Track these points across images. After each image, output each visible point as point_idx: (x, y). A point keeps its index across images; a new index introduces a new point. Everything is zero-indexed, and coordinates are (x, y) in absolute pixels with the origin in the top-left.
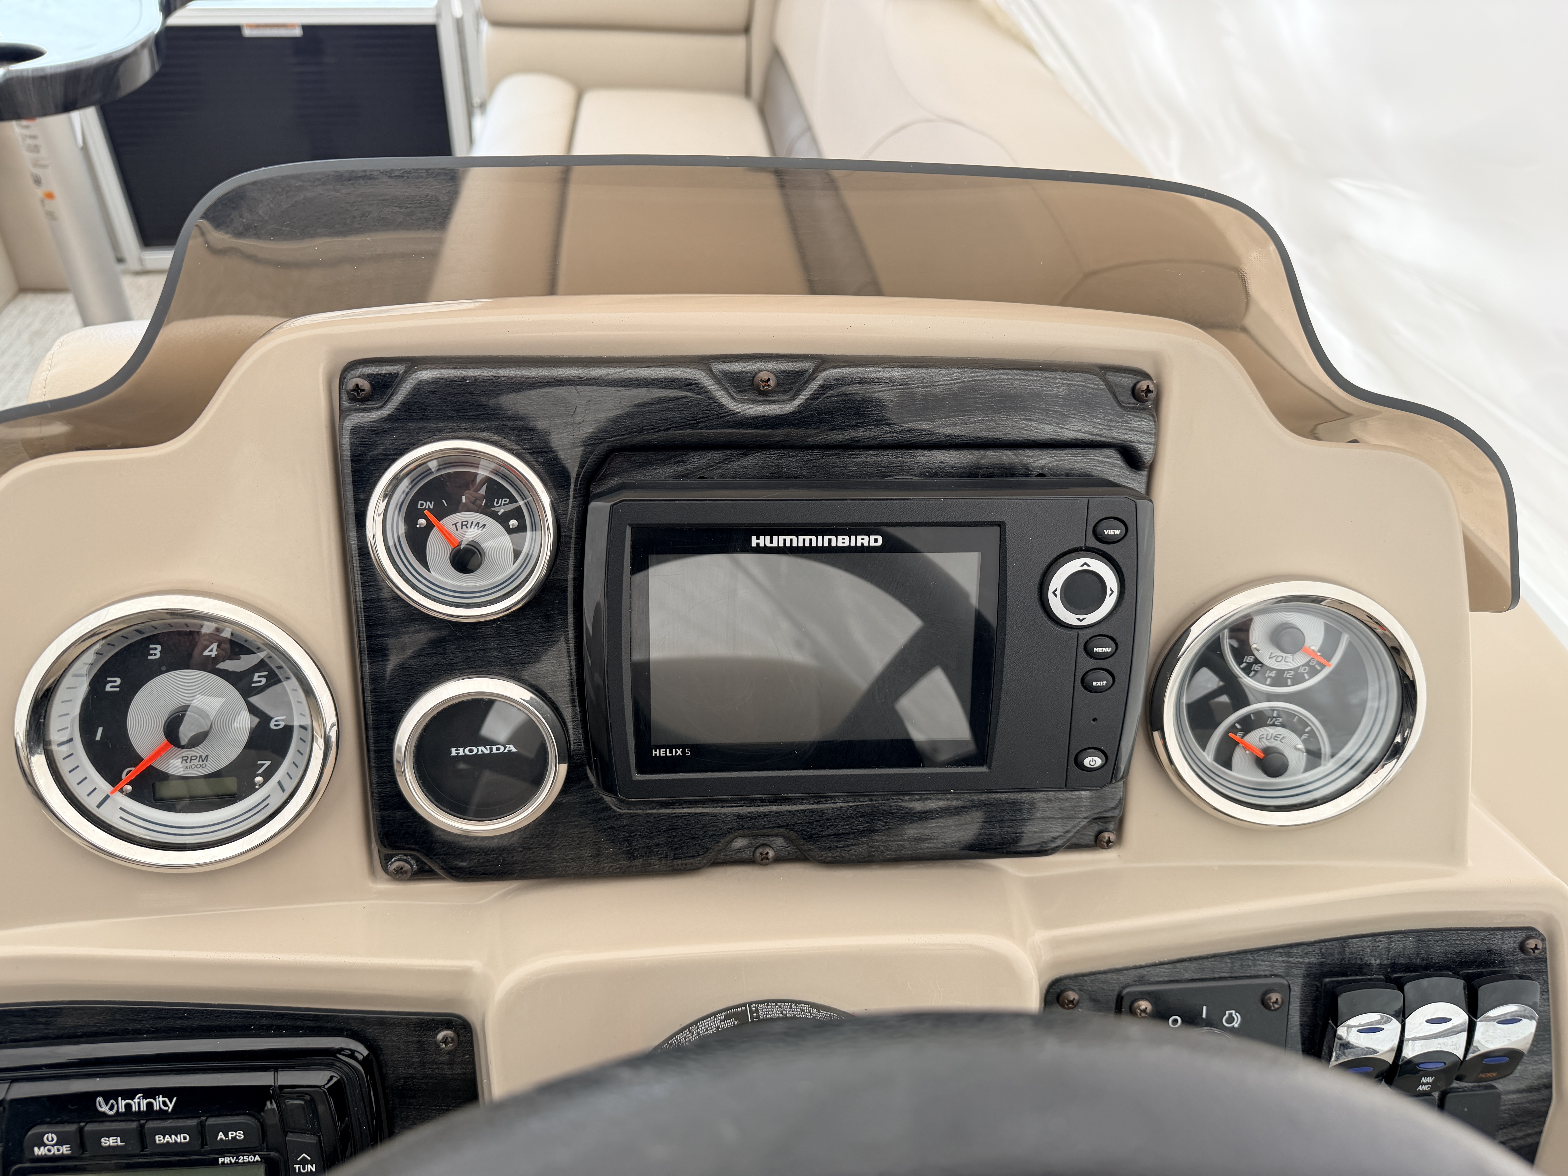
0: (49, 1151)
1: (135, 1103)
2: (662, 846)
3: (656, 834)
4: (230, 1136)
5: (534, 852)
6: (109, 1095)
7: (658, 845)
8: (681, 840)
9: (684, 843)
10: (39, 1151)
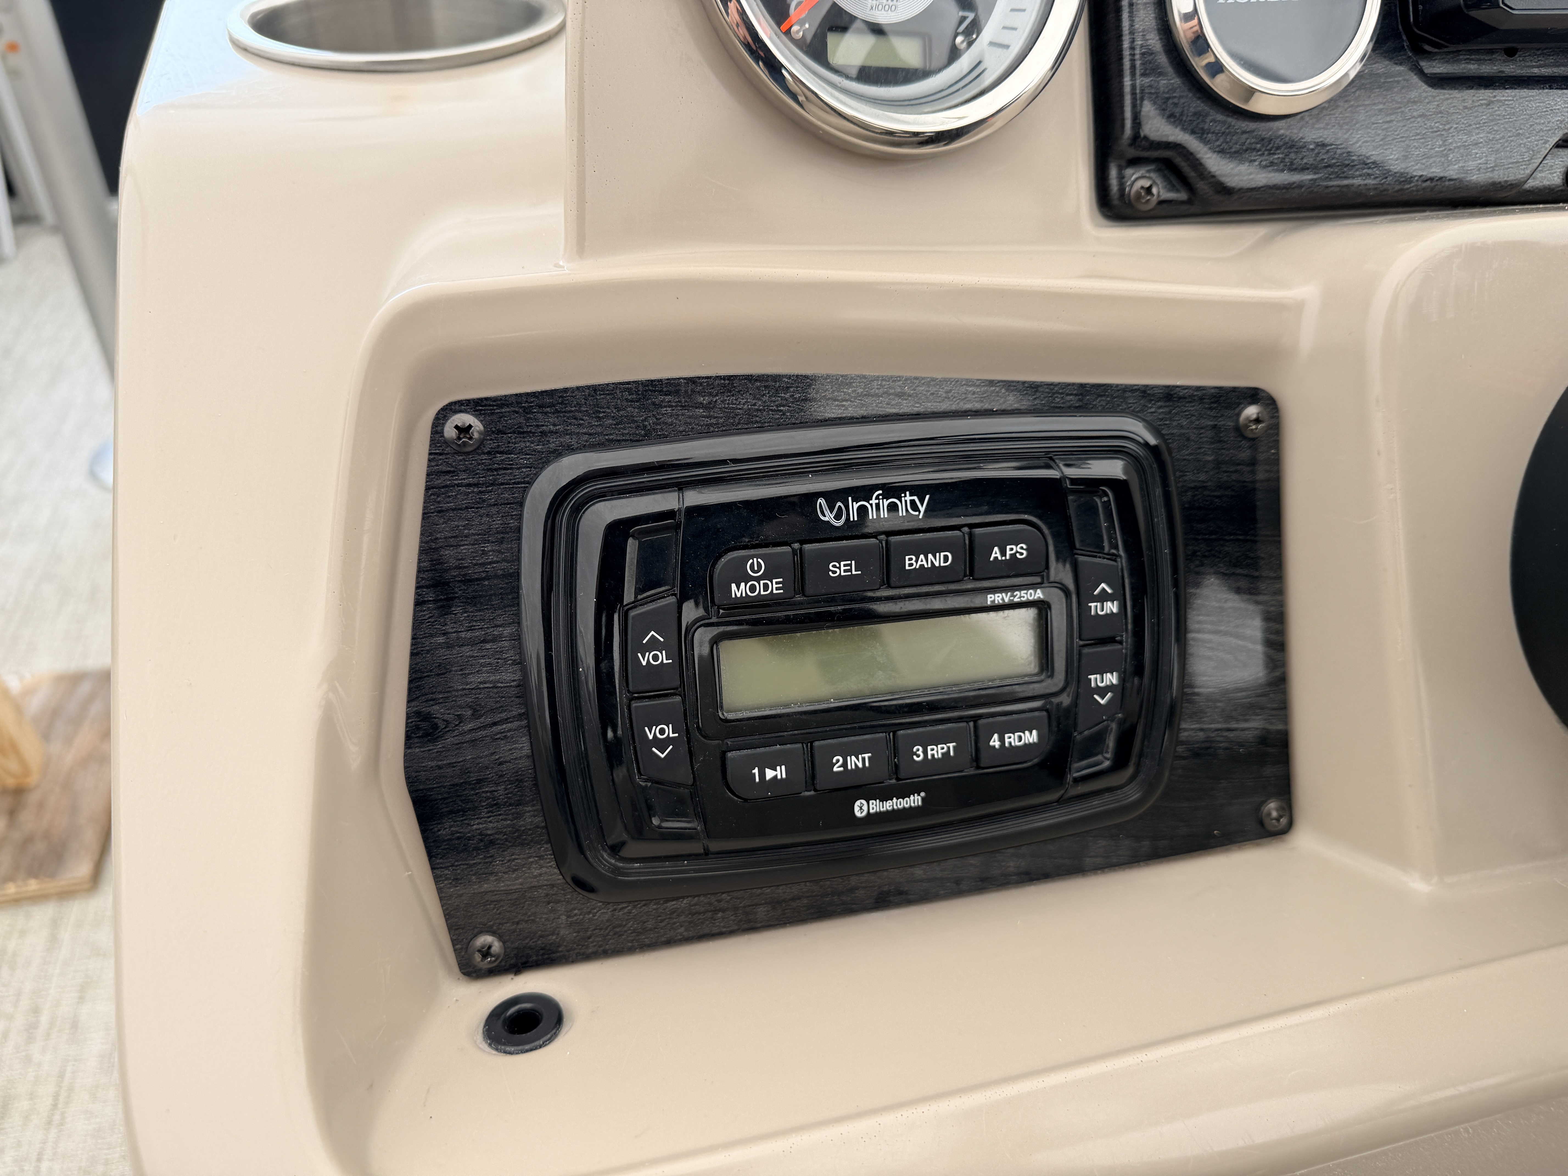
0: (753, 589)
1: (871, 505)
2: (1481, 145)
3: (1474, 126)
4: (1008, 553)
5: (1328, 150)
6: (832, 497)
7: (1476, 144)
8: (1503, 137)
9: (1507, 141)
10: (738, 591)
